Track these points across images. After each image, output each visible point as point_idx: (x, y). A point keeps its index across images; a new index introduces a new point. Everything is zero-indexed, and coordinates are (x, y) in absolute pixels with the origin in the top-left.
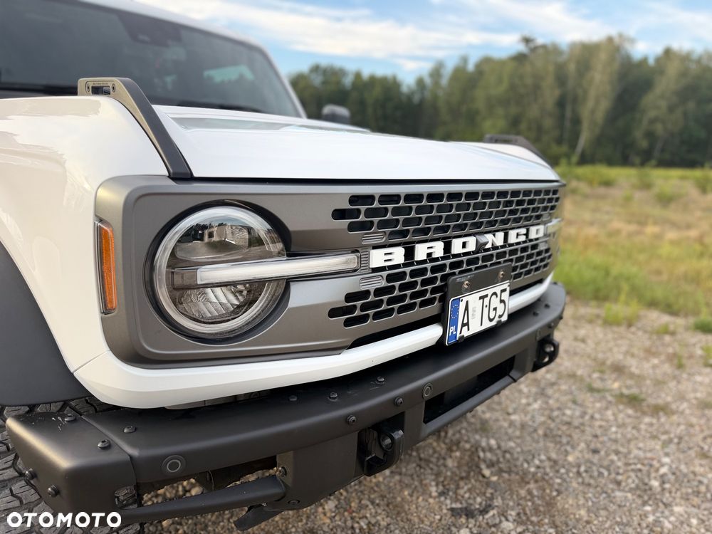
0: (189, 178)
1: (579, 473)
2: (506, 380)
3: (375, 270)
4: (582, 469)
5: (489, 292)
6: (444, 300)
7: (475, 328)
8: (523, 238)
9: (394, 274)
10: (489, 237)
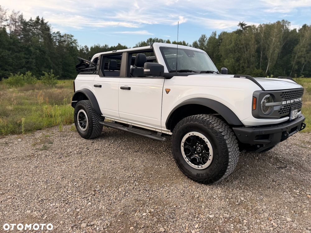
0: (264, 90)
1: (306, 162)
2: (295, 131)
3: (283, 105)
4: (307, 161)
5: (295, 111)
6: (290, 111)
7: (293, 118)
8: (299, 100)
9: (285, 106)
10: (295, 100)
